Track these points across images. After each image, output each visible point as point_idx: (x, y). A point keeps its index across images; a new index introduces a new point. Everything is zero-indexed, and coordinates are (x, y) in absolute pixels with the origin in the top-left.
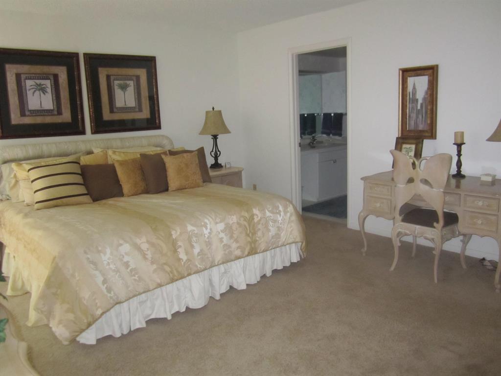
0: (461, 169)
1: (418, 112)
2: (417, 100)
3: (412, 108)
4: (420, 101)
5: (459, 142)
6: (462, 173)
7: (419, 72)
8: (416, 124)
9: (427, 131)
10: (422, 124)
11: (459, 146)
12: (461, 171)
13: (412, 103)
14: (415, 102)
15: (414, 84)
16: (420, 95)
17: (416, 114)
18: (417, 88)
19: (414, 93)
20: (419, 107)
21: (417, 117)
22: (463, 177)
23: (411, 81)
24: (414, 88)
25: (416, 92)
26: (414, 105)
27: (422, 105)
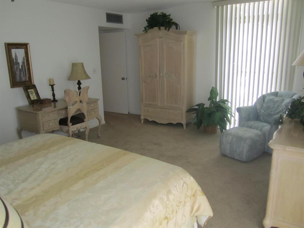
0: (55, 97)
1: (20, 70)
2: (19, 63)
3: (16, 68)
4: (21, 64)
5: (52, 84)
6: (56, 99)
7: (18, 46)
8: (20, 78)
9: (28, 81)
10: (24, 77)
11: (52, 86)
12: (55, 98)
13: (16, 65)
14: (18, 64)
15: (16, 53)
16: (20, 60)
17: (20, 72)
18: (17, 55)
19: (16, 59)
20: (21, 68)
21: (20, 74)
22: (57, 101)
23: (14, 51)
24: (16, 56)
25: (17, 58)
26: (17, 66)
27: (22, 66)
